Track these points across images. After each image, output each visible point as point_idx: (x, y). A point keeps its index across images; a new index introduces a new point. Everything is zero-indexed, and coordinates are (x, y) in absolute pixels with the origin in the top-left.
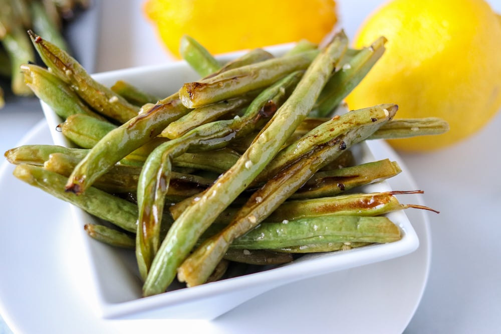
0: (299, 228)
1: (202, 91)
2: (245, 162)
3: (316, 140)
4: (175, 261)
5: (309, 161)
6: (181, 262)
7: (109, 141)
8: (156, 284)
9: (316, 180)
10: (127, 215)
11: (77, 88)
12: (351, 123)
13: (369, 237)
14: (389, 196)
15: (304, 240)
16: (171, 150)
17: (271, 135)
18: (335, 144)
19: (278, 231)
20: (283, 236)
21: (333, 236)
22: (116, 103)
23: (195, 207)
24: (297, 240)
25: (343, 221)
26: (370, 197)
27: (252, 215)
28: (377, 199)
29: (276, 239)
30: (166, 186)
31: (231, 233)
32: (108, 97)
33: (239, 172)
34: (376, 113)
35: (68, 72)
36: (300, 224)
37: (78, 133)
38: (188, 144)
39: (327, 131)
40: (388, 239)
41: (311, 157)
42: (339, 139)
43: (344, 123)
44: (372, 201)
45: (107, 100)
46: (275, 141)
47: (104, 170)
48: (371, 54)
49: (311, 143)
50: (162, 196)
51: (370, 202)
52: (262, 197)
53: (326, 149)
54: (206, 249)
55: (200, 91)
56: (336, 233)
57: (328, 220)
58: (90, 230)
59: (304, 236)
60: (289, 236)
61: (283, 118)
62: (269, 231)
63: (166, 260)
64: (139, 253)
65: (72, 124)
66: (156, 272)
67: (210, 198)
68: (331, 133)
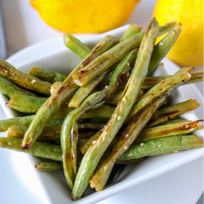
0: (150, 147)
1: (86, 75)
2: (117, 117)
3: (153, 97)
4: (88, 178)
5: (151, 108)
6: (91, 178)
7: (41, 116)
8: (79, 191)
9: (155, 117)
10: (56, 154)
11: (12, 79)
12: (171, 84)
13: (188, 147)
14: (196, 123)
15: (153, 153)
16: (76, 117)
17: (129, 98)
18: (163, 96)
19: (139, 150)
20: (142, 152)
21: (168, 149)
22: (35, 83)
23: (94, 147)
24: (150, 153)
25: (174, 141)
26: (186, 124)
27: (125, 145)
28: (190, 125)
29: (138, 154)
30: (76, 137)
31: (115, 157)
32: (30, 80)
33: (115, 124)
34: (184, 77)
35: (6, 71)
36: (150, 145)
37: (18, 106)
38: (84, 110)
39: (159, 90)
40: (198, 147)
41: (151, 106)
42: (165, 93)
43: (168, 85)
44: (187, 126)
45: (30, 83)
46: (131, 101)
47: (40, 132)
48: (174, 35)
49: (151, 99)
50: (75, 144)
51: (186, 127)
52: (128, 134)
53: (159, 100)
54: (103, 168)
55: (85, 76)
56: (171, 147)
57: (165, 141)
58: (39, 168)
59: (154, 151)
60: (145, 152)
61: (134, 87)
62: (134, 151)
63: (83, 178)
64: (67, 175)
65: (14, 101)
66: (78, 186)
67: (102, 141)
68: (161, 91)
